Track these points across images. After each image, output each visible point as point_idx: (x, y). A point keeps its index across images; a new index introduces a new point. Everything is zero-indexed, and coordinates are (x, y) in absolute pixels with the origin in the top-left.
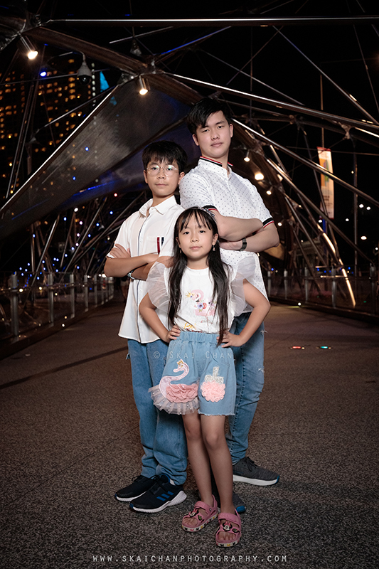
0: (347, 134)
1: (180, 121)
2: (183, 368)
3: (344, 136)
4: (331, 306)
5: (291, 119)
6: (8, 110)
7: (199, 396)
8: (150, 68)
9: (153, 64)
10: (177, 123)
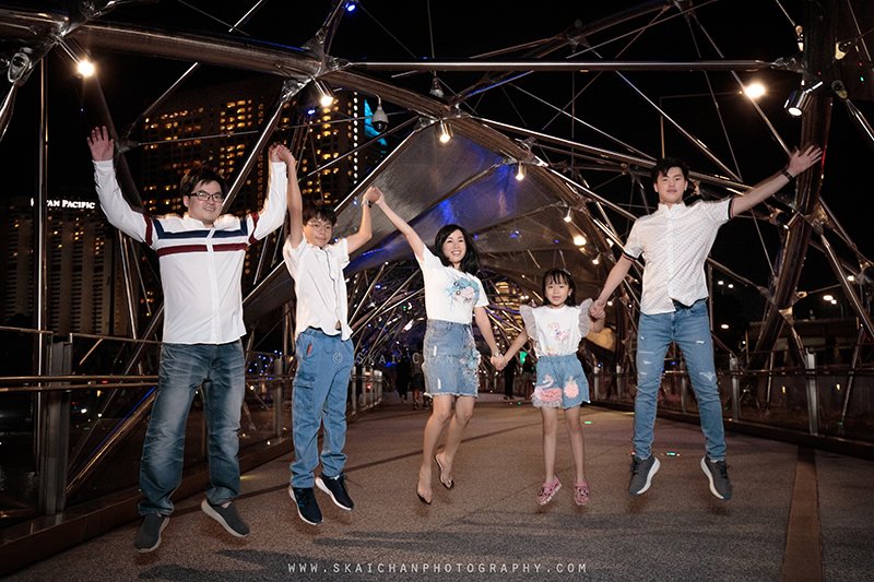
0: (697, 189)
1: (485, 172)
2: (549, 380)
3: (693, 191)
4: (681, 411)
5: (623, 169)
6: (240, 150)
7: (563, 396)
8: (454, 111)
9: (457, 106)
10: (480, 175)
